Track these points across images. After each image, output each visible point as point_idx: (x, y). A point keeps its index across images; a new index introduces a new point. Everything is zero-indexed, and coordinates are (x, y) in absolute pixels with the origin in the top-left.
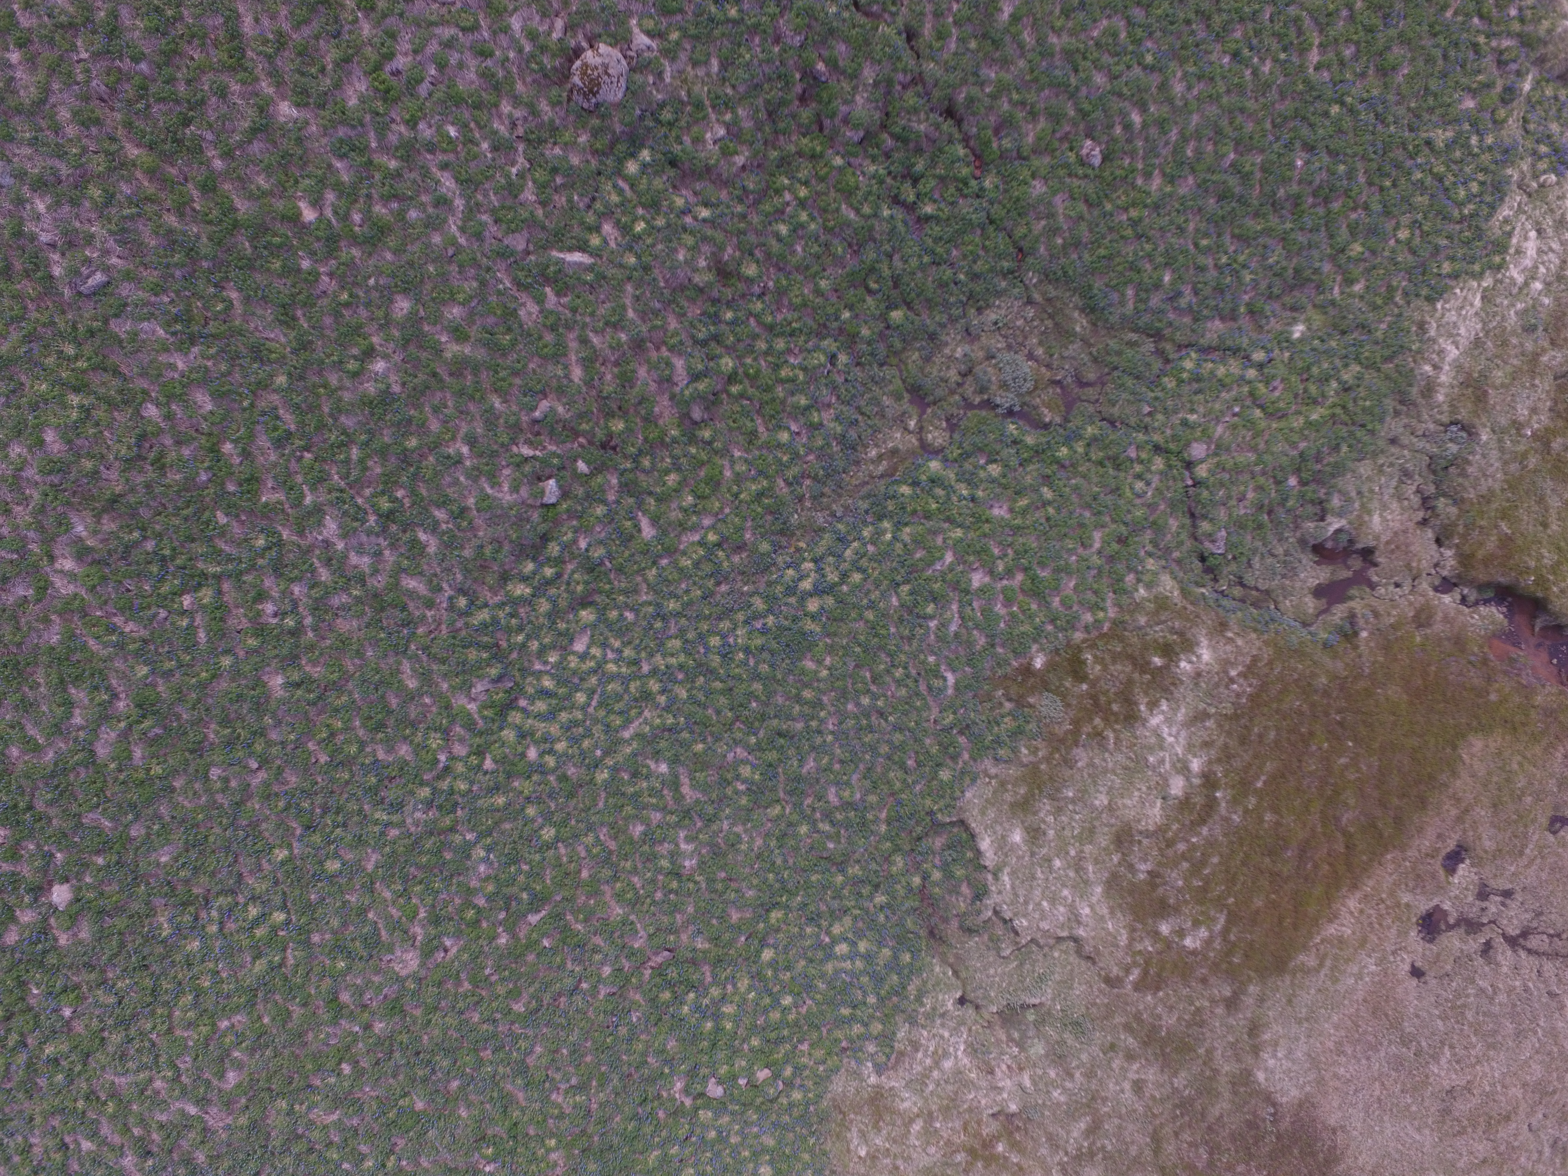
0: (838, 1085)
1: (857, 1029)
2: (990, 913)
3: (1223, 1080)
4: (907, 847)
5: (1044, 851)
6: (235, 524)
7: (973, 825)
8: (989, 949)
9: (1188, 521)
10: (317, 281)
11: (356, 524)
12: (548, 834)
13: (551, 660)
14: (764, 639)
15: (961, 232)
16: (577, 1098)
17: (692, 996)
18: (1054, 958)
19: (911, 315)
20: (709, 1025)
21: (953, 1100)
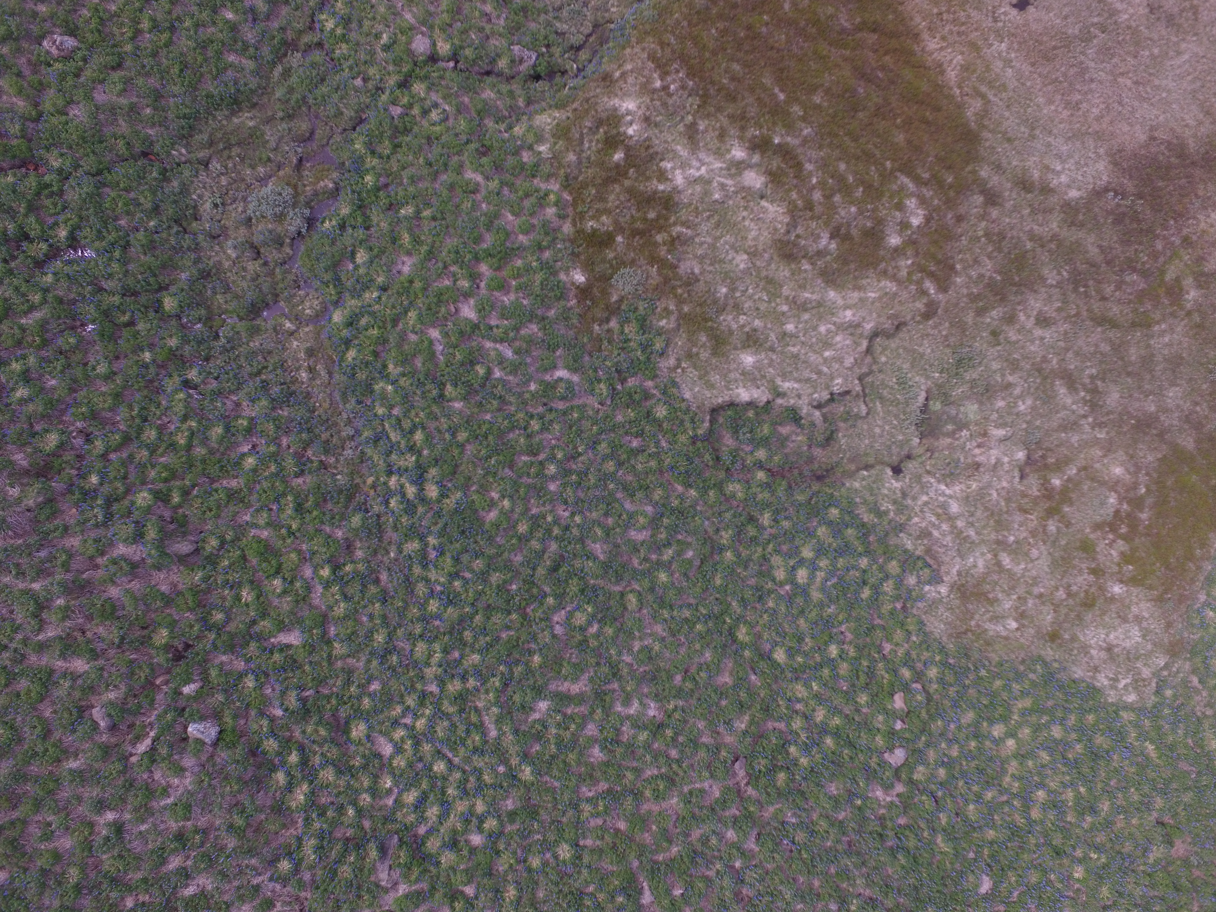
0: (937, 627)
1: (888, 587)
2: (817, 413)
3: (1064, 233)
4: (722, 475)
5: (773, 336)
7: (720, 400)
8: (854, 426)
9: (489, 80)
12: (565, 852)
13: (389, 784)
14: (448, 554)
15: (99, 209)
17: (792, 749)
18: (887, 363)
19: (173, 289)
20: (829, 741)
21: (992, 514)
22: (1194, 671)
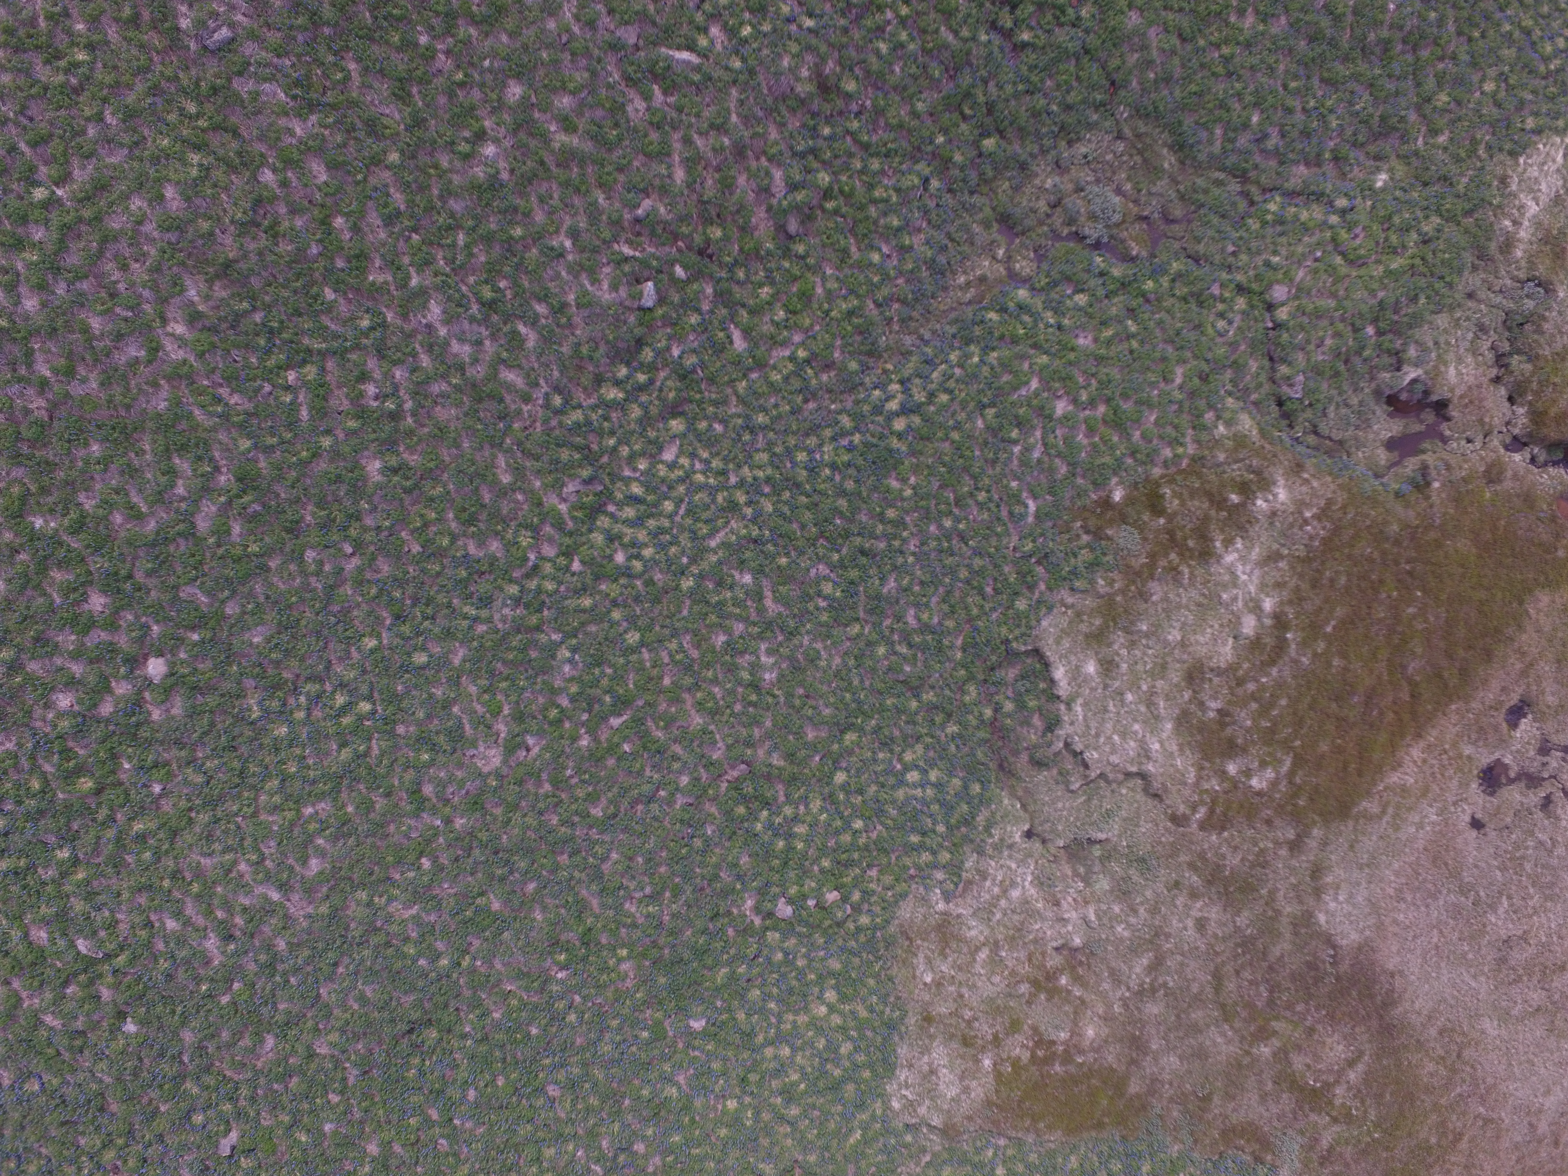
0: (906, 911)
1: (926, 857)
2: (1061, 745)
3: (1285, 920)
4: (981, 677)
5: (1117, 684)
6: (341, 300)
7: (1048, 654)
8: (1057, 783)
9: (1266, 363)
10: (433, 58)
11: (460, 310)
12: (633, 638)
13: (641, 467)
14: (850, 455)
15: (1056, 61)
16: (650, 909)
17: (765, 813)
18: (1122, 795)
19: (1003, 144)
20: (781, 844)
21: (1019, 930)
22: (934, 1155)
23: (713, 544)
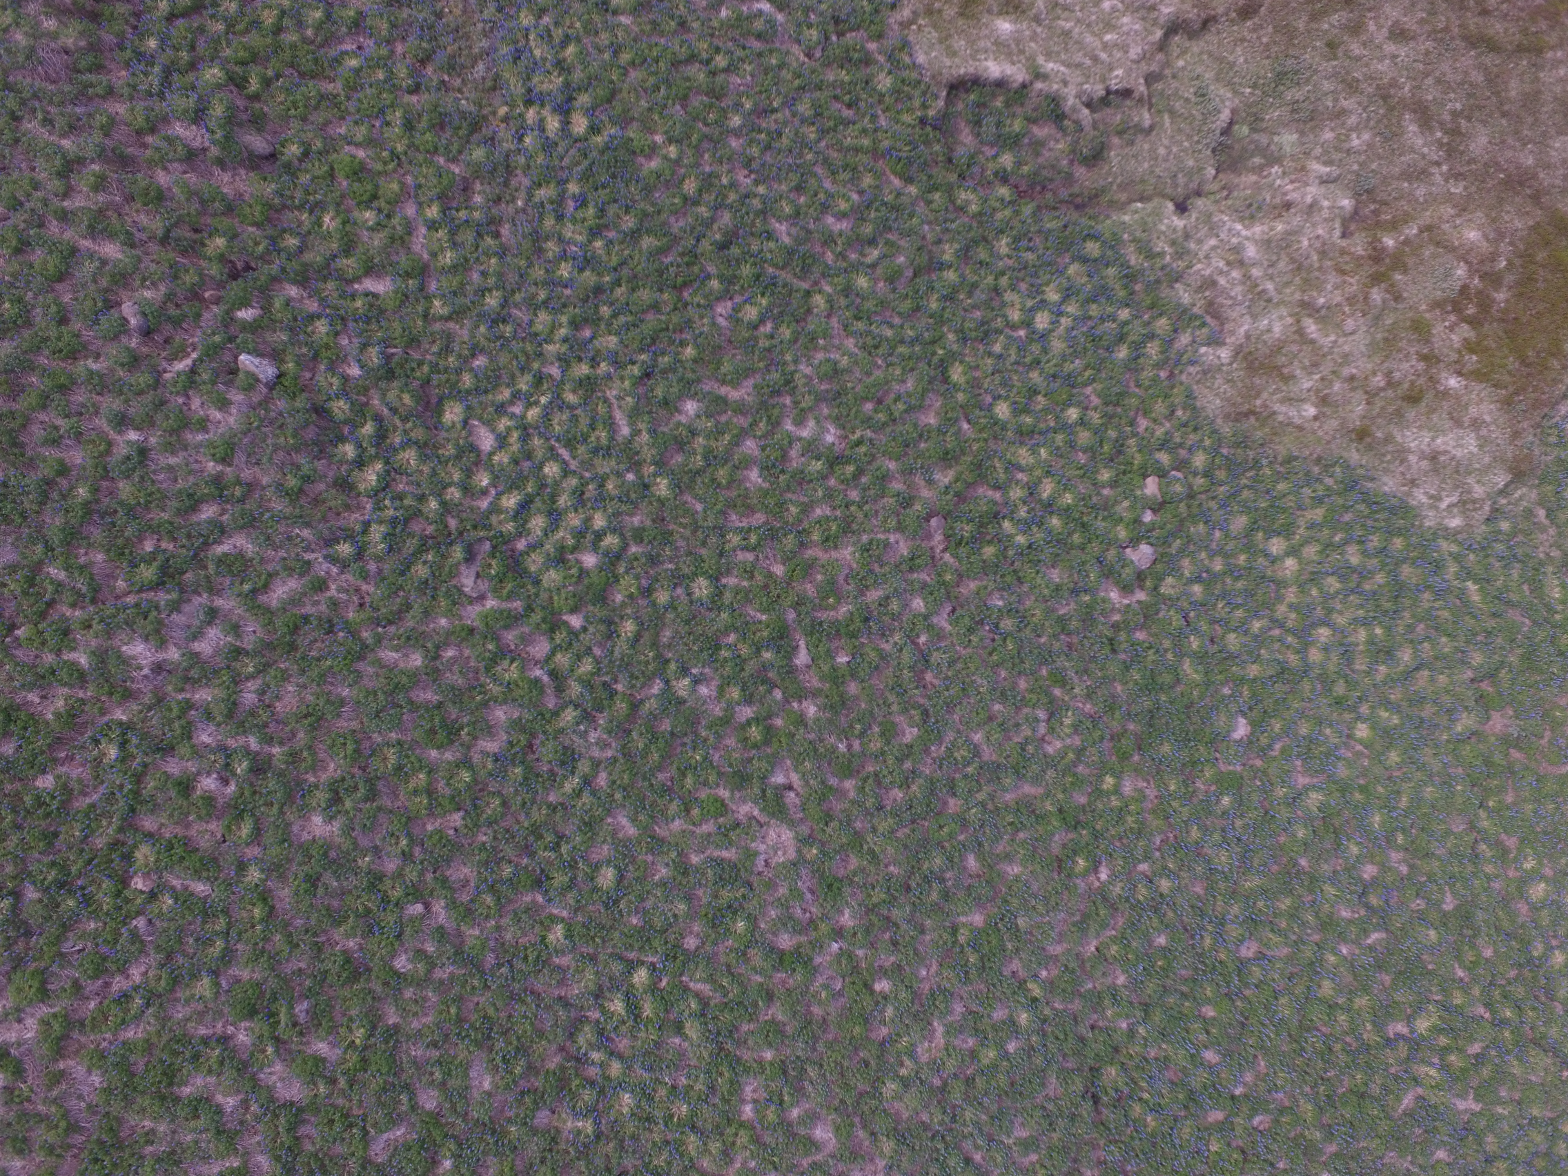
0: (1211, 402)
1: (1153, 349)
2: (1086, 111)
4: (953, 178)
6: (62, 770)
7: (962, 73)
8: (1131, 143)
11: (153, 617)
12: (702, 588)
13: (485, 482)
14: (590, 205)
16: (1067, 721)
17: (1006, 524)
18: (1184, 68)
20: (1055, 522)
21: (1299, 269)
22: (1541, 502)
23: (625, 431)
